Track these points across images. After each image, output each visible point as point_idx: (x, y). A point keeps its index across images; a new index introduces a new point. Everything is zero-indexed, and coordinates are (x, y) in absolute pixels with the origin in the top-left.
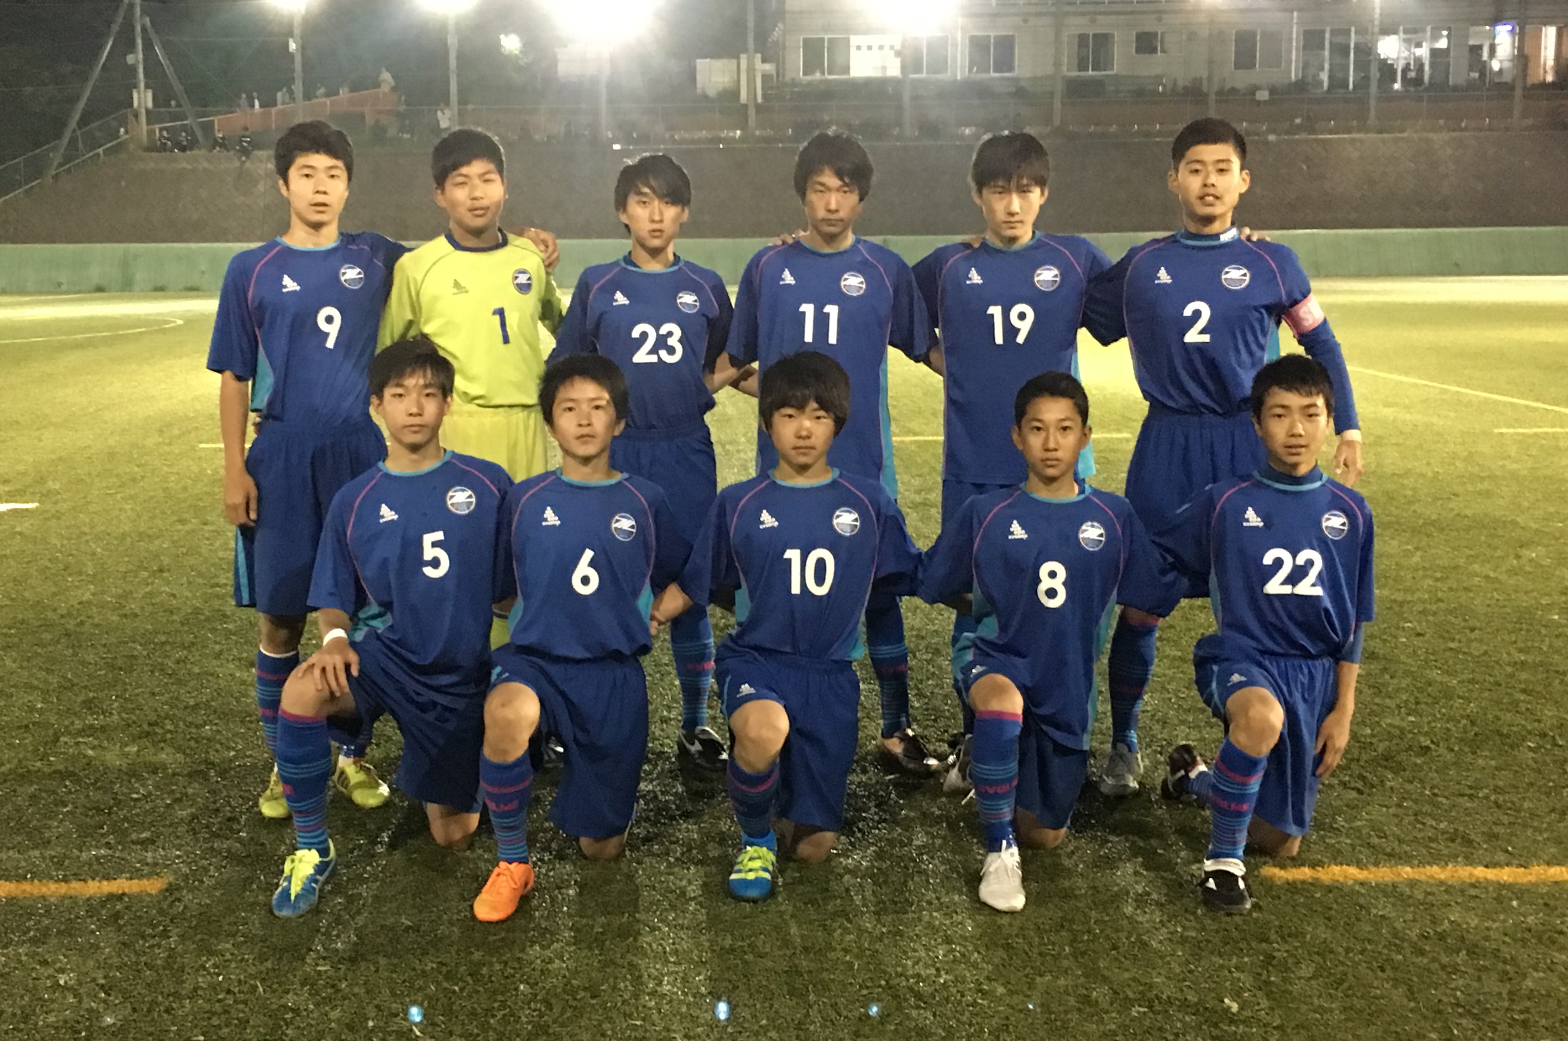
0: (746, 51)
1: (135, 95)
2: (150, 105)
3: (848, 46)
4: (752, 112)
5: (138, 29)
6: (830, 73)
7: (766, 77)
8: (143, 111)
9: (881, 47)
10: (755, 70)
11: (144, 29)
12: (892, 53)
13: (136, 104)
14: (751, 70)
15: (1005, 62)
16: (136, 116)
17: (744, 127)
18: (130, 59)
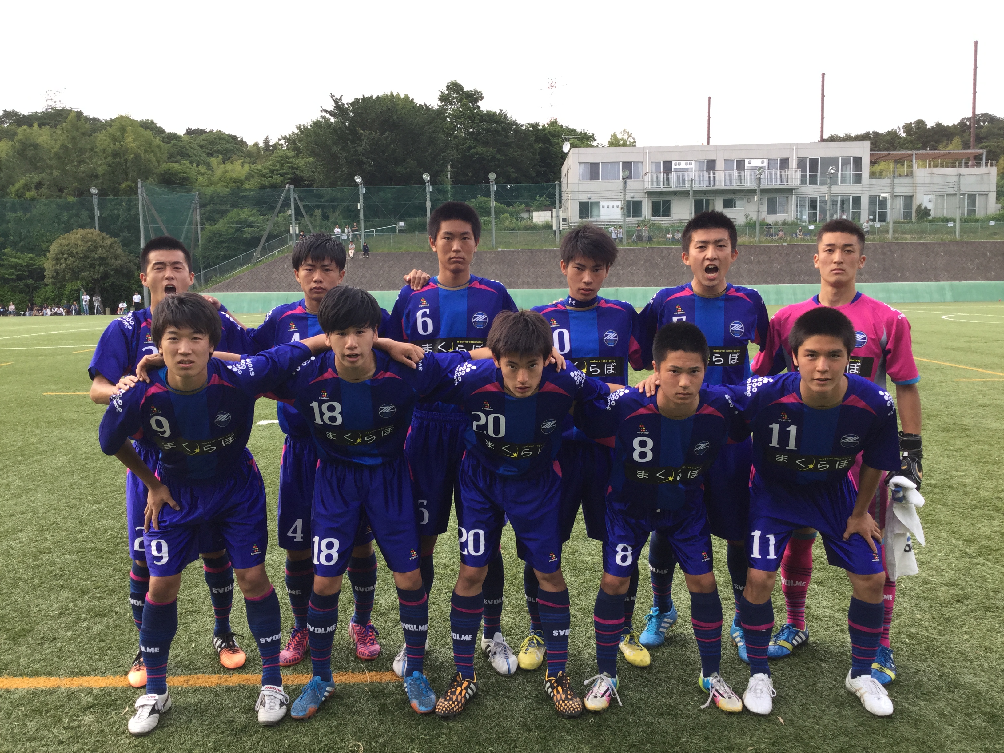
0: (555, 208)
1: (291, 228)
2: (297, 232)
3: (599, 206)
5: (292, 199)
6: (591, 218)
7: (564, 220)
8: (294, 236)
9: (613, 207)
11: (295, 199)
12: (619, 209)
13: (291, 232)
14: (558, 217)
15: (667, 212)
16: (291, 236)
18: (289, 212)
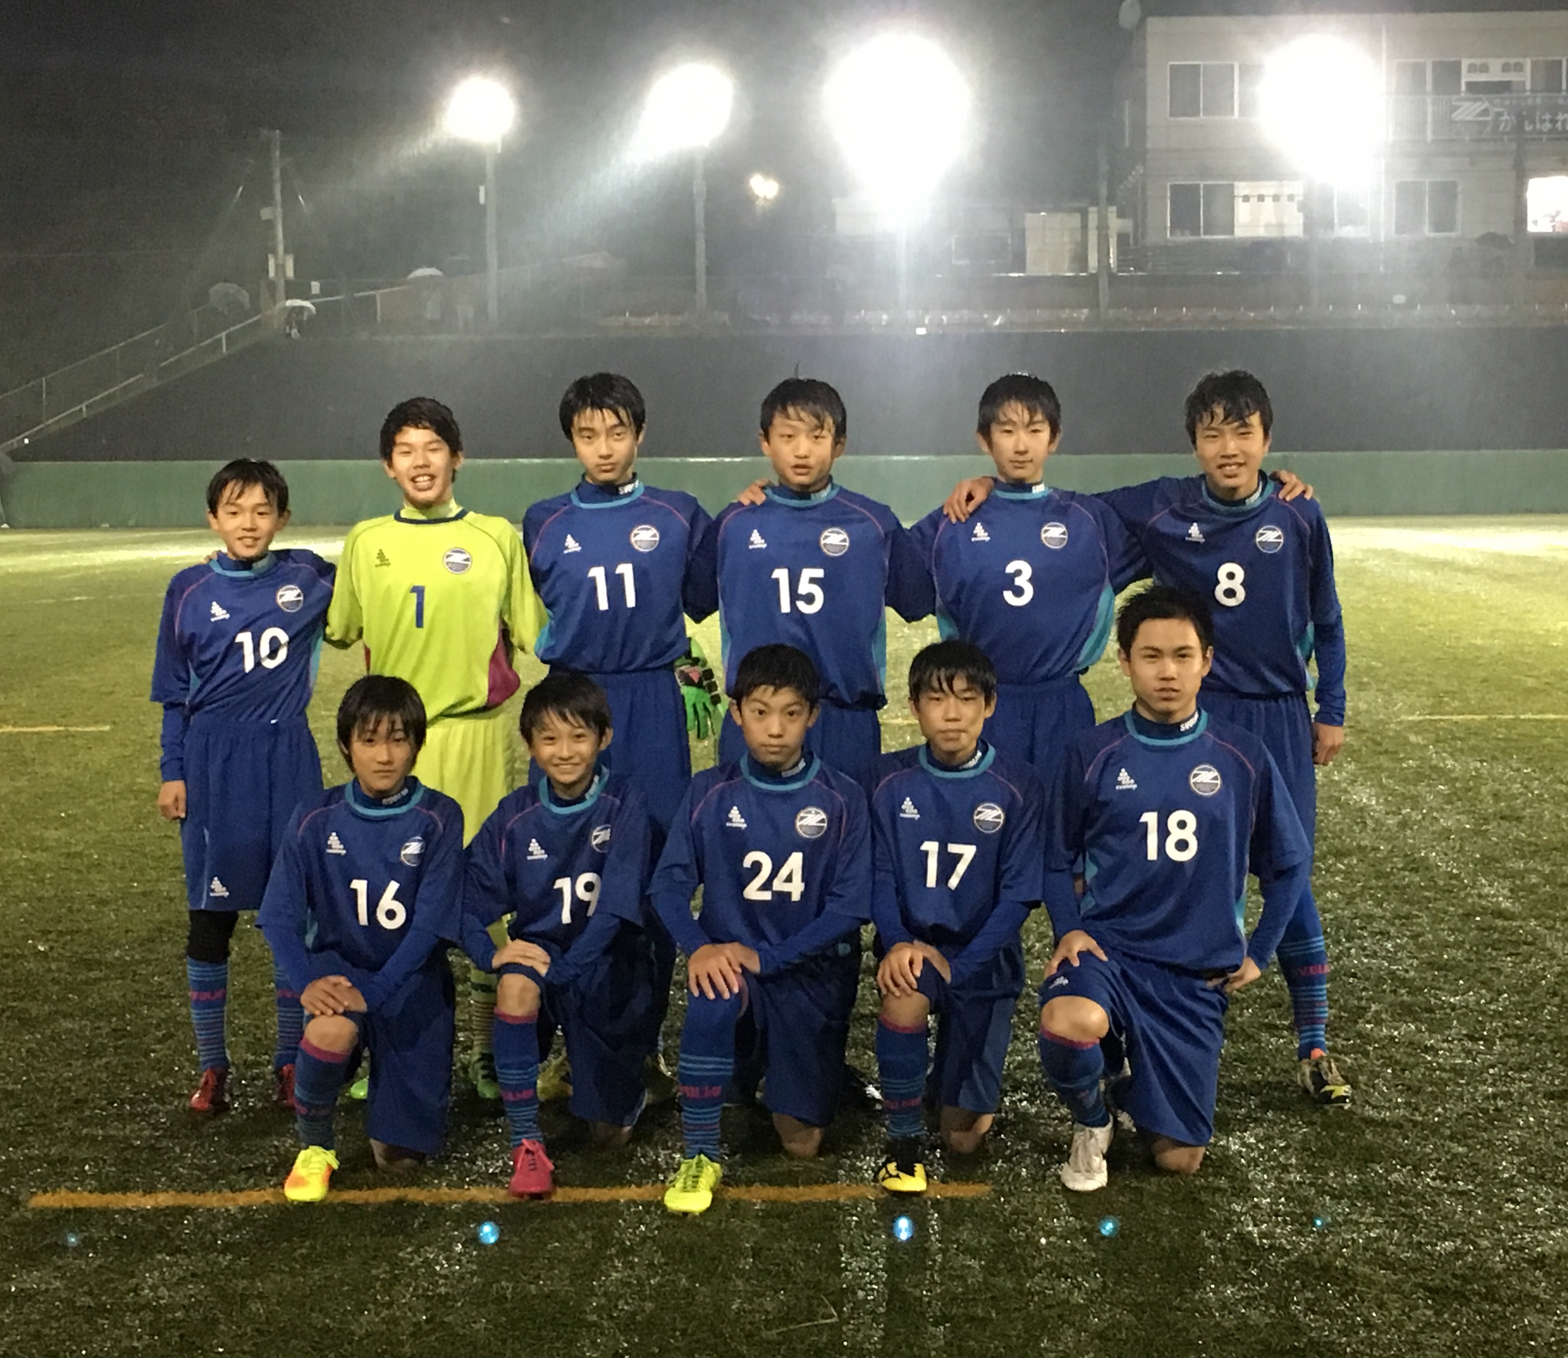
0: (1095, 202)
1: (272, 263)
2: (290, 273)
3: (1233, 197)
4: (1103, 283)
5: (277, 173)
6: (1205, 233)
8: (281, 285)
9: (1276, 198)
10: (1107, 227)
11: (284, 173)
12: (1294, 206)
13: (272, 274)
14: (1103, 228)
15: (1444, 217)
16: (272, 286)
17: (1094, 304)
18: (266, 214)
